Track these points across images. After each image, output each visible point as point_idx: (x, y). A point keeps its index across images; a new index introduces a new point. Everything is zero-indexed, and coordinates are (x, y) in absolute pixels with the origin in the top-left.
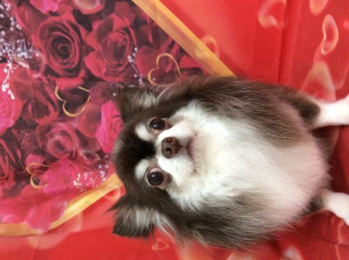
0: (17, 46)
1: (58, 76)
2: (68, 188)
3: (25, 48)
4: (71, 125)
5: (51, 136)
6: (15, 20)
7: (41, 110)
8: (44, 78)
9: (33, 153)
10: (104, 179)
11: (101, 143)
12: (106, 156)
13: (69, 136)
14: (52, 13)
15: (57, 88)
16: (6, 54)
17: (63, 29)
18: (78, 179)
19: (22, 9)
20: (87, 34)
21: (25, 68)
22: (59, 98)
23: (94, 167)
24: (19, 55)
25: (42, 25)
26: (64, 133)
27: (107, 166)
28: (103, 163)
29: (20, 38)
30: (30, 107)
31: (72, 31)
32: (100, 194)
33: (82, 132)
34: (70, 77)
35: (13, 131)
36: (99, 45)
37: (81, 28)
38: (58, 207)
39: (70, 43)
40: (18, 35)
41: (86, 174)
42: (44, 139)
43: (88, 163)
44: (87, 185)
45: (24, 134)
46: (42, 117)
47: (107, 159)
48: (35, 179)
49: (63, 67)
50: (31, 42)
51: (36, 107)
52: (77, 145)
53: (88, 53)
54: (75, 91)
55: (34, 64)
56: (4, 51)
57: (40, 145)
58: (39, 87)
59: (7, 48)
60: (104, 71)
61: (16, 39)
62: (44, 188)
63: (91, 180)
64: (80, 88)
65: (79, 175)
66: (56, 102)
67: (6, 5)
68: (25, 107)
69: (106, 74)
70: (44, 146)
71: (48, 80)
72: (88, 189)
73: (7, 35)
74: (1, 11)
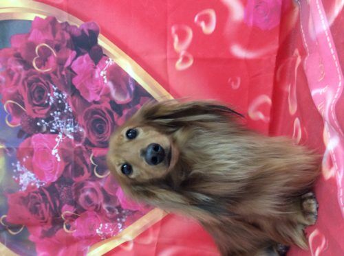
0: (67, 123)
1: (94, 146)
2: (92, 235)
3: (73, 124)
4: (99, 185)
5: (83, 191)
6: (69, 105)
7: (78, 171)
8: (84, 147)
9: (68, 204)
10: (121, 230)
11: (120, 201)
12: (124, 212)
13: (96, 192)
14: (95, 102)
15: (92, 155)
16: (59, 128)
18: (100, 228)
19: (74, 98)
20: (118, 118)
21: (71, 139)
22: (93, 163)
23: (114, 220)
24: (68, 130)
25: (89, 108)
26: (93, 190)
27: (124, 220)
28: (121, 217)
29: (70, 117)
30: (70, 168)
31: (108, 116)
33: (107, 190)
34: (103, 147)
35: (56, 185)
37: (115, 114)
38: (83, 250)
39: (105, 123)
40: (68, 115)
41: (106, 225)
42: (77, 193)
43: (109, 215)
44: (107, 233)
45: (63, 188)
46: (79, 176)
47: (124, 214)
48: (67, 225)
49: (98, 140)
50: (77, 120)
51: (75, 168)
52: (102, 201)
55: (77, 136)
56: (58, 126)
57: (74, 198)
58: (79, 153)
59: (60, 124)
61: (67, 118)
62: (74, 233)
63: (111, 230)
65: (101, 225)
66: (90, 166)
67: (63, 94)
68: (67, 167)
70: (77, 199)
71: (86, 148)
72: (108, 237)
73: (62, 115)
74: (60, 99)
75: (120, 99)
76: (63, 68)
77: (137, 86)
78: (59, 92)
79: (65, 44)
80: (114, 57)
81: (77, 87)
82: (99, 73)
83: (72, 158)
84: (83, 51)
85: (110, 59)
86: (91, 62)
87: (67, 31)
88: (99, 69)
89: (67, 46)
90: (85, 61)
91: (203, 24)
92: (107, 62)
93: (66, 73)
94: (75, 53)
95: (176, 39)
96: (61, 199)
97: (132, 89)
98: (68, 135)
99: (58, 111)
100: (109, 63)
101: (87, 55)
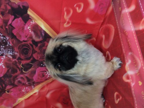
0: (8, 51)
1: (22, 60)
2: (20, 93)
3: (12, 51)
4: (25, 75)
5: (17, 79)
6: (9, 43)
7: (14, 71)
8: (17, 61)
9: (9, 85)
10: (33, 88)
11: (35, 80)
12: (35, 83)
14: (24, 41)
15: (22, 64)
16: (4, 53)
17: (26, 45)
18: (24, 89)
19: (13, 39)
20: (36, 47)
21: (10, 58)
22: (22, 67)
23: (30, 85)
24: (9, 54)
25: (19, 45)
26: (22, 78)
28: (33, 84)
29: (10, 48)
30: (10, 70)
31: (30, 47)
32: (31, 94)
33: (28, 76)
34: (27, 60)
35: (2, 78)
36: (39, 51)
37: (34, 46)
39: (29, 50)
41: (27, 87)
42: (14, 80)
45: (6, 79)
46: (15, 73)
48: (8, 91)
49: (25, 57)
50: (14, 49)
52: (26, 81)
53: (34, 53)
54: (28, 64)
55: (14, 56)
56: (3, 52)
57: (12, 82)
58: (15, 64)
60: (39, 58)
61: (8, 49)
63: (29, 89)
64: (30, 63)
66: (20, 68)
67: (7, 38)
68: (8, 71)
69: (39, 59)
70: (14, 82)
72: (28, 92)
73: (5, 47)
74: (4, 40)
75: (37, 39)
76: (7, 25)
77: (46, 33)
78: (4, 36)
79: (8, 11)
80: (35, 20)
81: (15, 34)
82: (27, 27)
83: (12, 66)
84: (18, 16)
85: (33, 21)
86: (22, 22)
87: (9, 5)
89: (9, 13)
90: (19, 21)
91: (77, 8)
92: (31, 22)
93: (8, 27)
94: (13, 17)
95: (66, 14)
96: (5, 84)
97: (43, 35)
98: (9, 56)
99: (3, 46)
100: (32, 23)
101: (20, 18)
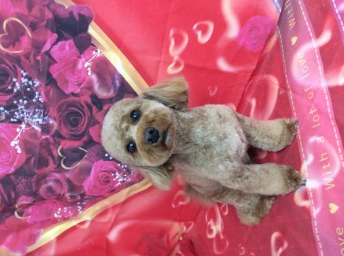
0: (34, 113)
1: (64, 138)
2: (49, 219)
3: (42, 116)
4: (65, 176)
5: (46, 182)
6: (40, 94)
7: (42, 163)
8: (51, 140)
9: (26, 195)
10: (81, 212)
11: (86, 189)
12: (86, 197)
13: (61, 183)
14: (73, 94)
15: (61, 147)
16: (23, 118)
17: (79, 106)
18: (58, 212)
19: (49, 87)
20: (97, 112)
21: (37, 131)
22: (60, 155)
23: (73, 204)
24: (34, 120)
25: (61, 101)
26: (57, 181)
27: (84, 203)
28: (81, 201)
29: (39, 108)
30: (33, 159)
31: (86, 108)
32: (73, 223)
33: (73, 180)
34: (74, 140)
35: (12, 177)
37: (94, 108)
38: (35, 233)
39: (81, 116)
40: (38, 104)
41: (65, 208)
43: (70, 201)
44: (66, 216)
45: (21, 180)
46: (42, 168)
47: (86, 199)
48: (20, 212)
49: (70, 133)
50: (48, 112)
51: (39, 161)
52: (66, 190)
53: (93, 125)
54: (76, 150)
55: (46, 128)
56: (22, 115)
57: (34, 189)
58: (46, 145)
59: (25, 113)
61: (36, 108)
62: (29, 219)
63: (70, 212)
64: (80, 148)
65: (60, 209)
66: (56, 157)
67: (35, 82)
68: (28, 160)
70: (37, 190)
71: (54, 140)
72: (65, 219)
73: (28, 104)
74: (29, 86)
79: (45, 22)
80: (103, 49)
81: (54, 76)
82: (83, 64)
83: (37, 150)
84: (66, 35)
85: (99, 50)
86: (75, 50)
87: (49, 8)
88: (83, 59)
89: (46, 26)
90: (67, 48)
91: (199, 33)
93: (42, 58)
94: (55, 36)
95: (173, 43)
96: (17, 190)
98: (33, 126)
99: (24, 100)
100: (96, 54)
101: (71, 41)
